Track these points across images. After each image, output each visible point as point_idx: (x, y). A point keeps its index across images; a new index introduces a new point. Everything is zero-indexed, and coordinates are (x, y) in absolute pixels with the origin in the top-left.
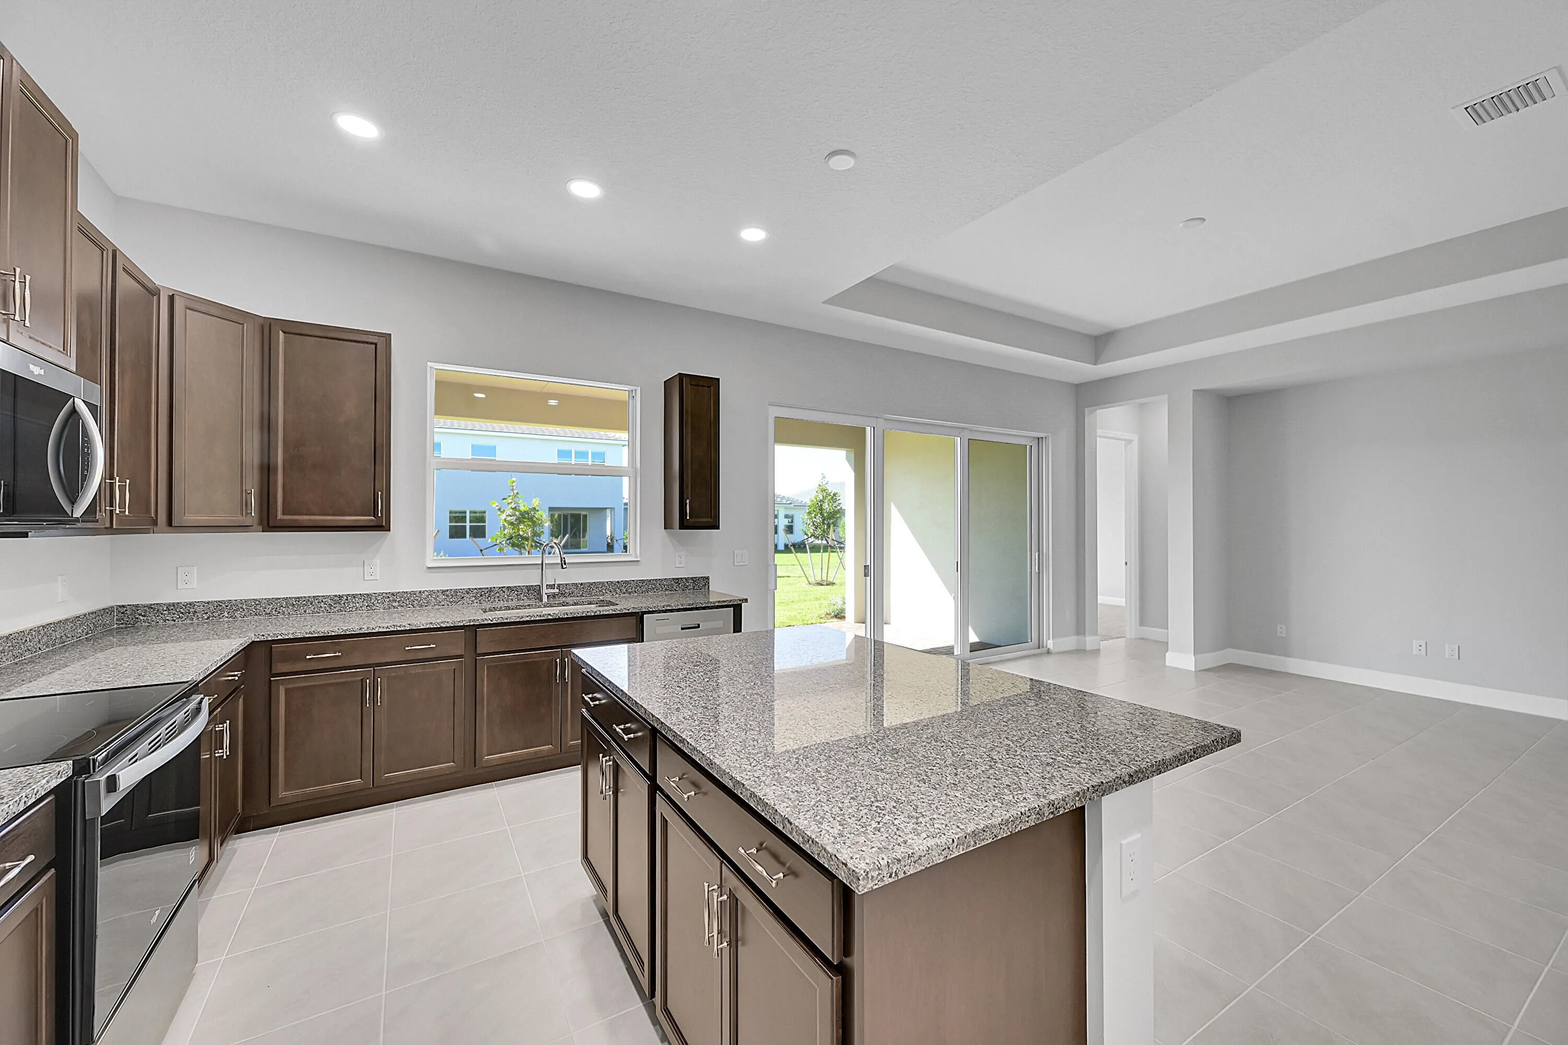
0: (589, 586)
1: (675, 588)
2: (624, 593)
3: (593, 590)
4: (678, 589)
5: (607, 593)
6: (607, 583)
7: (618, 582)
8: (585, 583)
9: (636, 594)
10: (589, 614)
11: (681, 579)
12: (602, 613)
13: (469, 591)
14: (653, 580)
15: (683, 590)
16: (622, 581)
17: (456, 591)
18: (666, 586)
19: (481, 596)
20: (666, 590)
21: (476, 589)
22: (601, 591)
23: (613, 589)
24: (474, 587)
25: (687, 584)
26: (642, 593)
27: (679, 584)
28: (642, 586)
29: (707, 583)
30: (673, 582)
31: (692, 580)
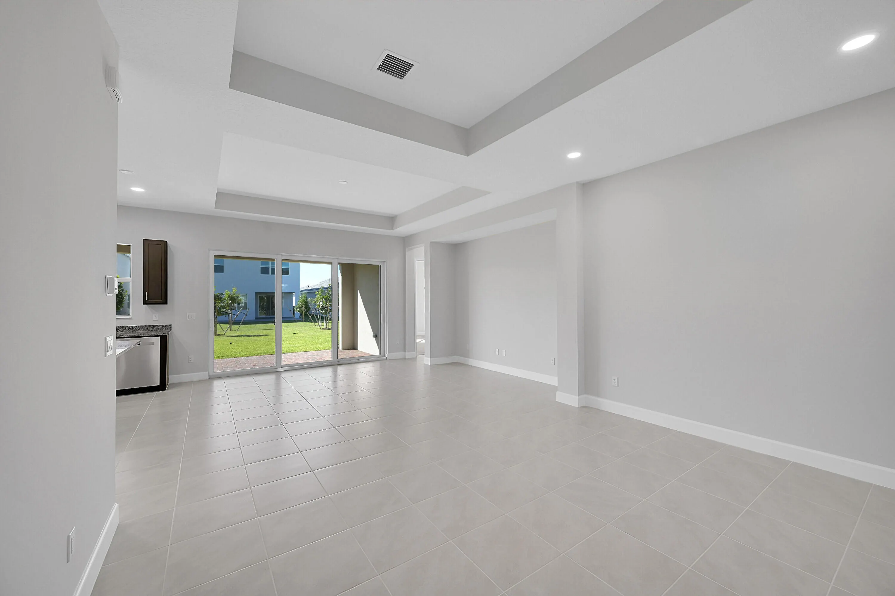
1: (151, 329)
2: (122, 332)
4: (153, 330)
7: (118, 327)
9: (129, 332)
11: (155, 325)
14: (139, 326)
15: (156, 330)
16: (121, 326)
20: (146, 330)
25: (158, 328)
26: (132, 331)
27: (154, 328)
28: (132, 329)
29: (170, 328)
30: (150, 327)
31: (161, 326)
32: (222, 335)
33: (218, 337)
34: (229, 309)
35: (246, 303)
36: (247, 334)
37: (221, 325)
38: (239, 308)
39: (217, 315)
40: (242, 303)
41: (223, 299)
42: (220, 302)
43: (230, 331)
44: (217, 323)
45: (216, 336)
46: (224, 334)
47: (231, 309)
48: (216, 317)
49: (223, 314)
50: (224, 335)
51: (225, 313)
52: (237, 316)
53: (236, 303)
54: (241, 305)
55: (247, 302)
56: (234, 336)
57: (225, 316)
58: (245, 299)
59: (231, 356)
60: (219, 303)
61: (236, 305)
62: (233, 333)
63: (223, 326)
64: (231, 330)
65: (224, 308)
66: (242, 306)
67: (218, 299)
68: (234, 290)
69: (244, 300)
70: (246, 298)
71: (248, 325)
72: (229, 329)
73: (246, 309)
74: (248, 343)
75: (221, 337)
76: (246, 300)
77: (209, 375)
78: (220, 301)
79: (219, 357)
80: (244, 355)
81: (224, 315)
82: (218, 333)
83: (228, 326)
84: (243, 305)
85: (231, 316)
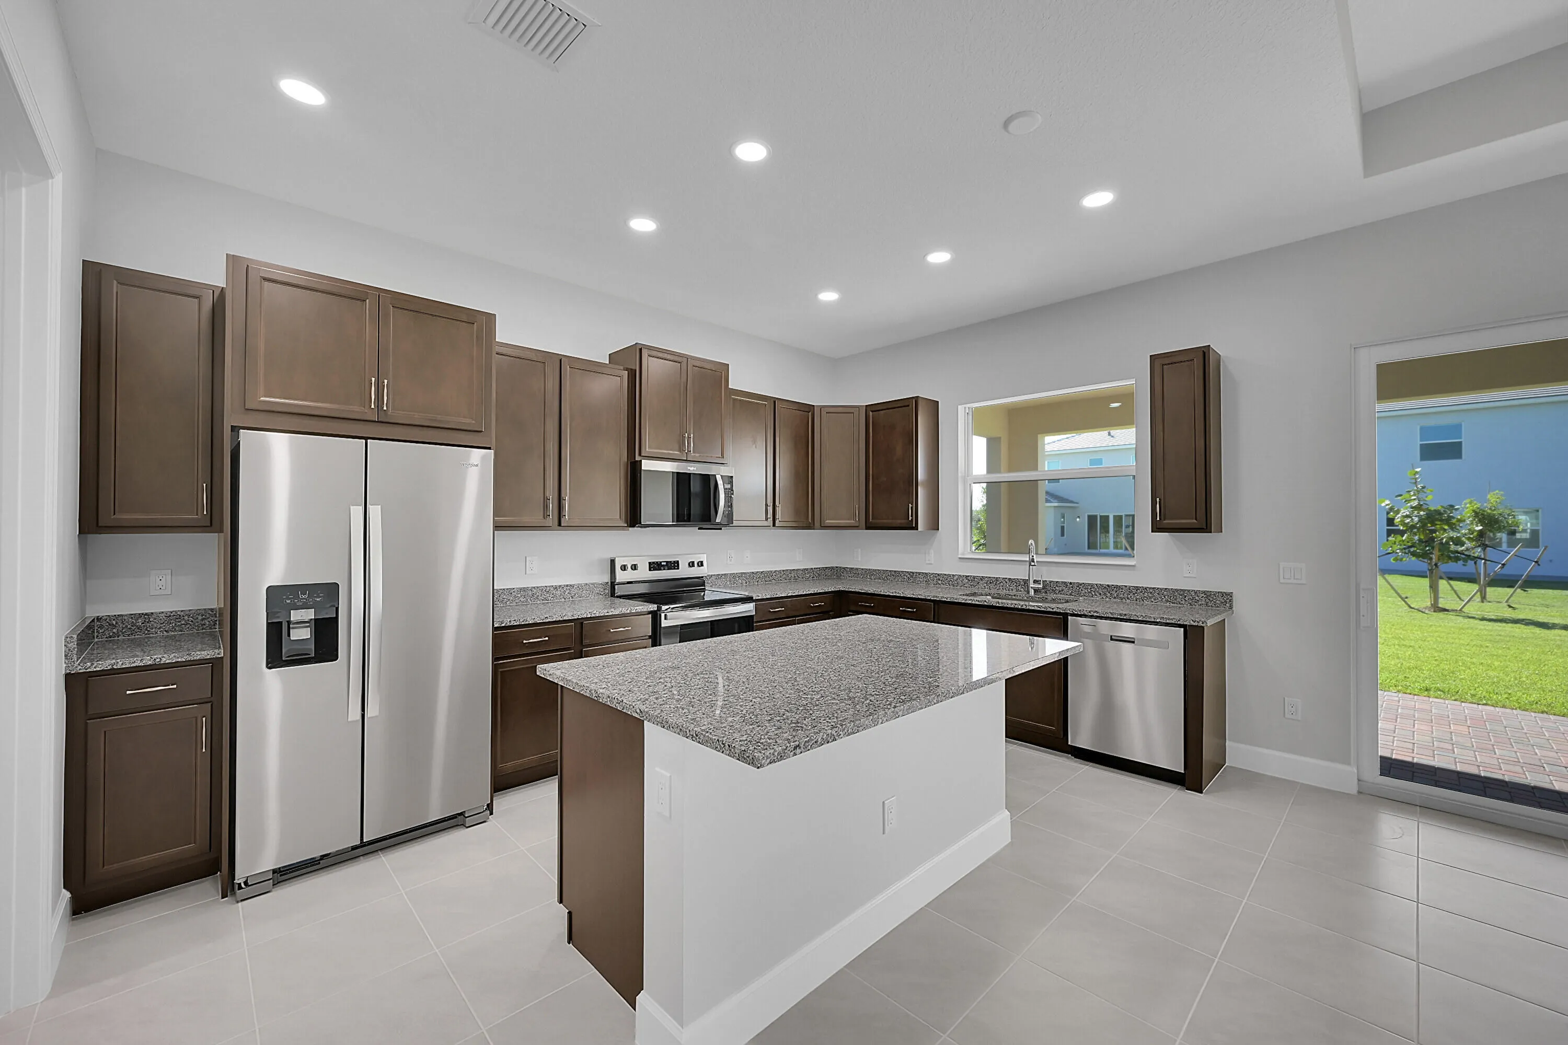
0: (1078, 586)
1: (1178, 600)
2: (1115, 598)
3: (1082, 590)
4: (1183, 602)
5: (1096, 595)
6: (1097, 585)
7: (1108, 586)
8: (1074, 583)
9: (1128, 601)
10: (1016, 606)
11: (1189, 591)
12: (1028, 607)
13: (982, 578)
14: (1150, 588)
15: (1191, 605)
16: (1113, 585)
17: (974, 577)
18: (1167, 597)
19: (990, 583)
20: (1167, 601)
21: (987, 577)
22: (1090, 592)
23: (1103, 592)
24: (986, 576)
25: (1197, 598)
26: (1136, 600)
27: (1185, 597)
28: (1136, 593)
29: (1228, 601)
30: (1176, 593)
31: (1205, 594)
32: (1453, 610)
33: (1441, 615)
34: (1479, 546)
35: (1535, 533)
36: (1542, 619)
37: (1452, 582)
38: (1512, 544)
39: (1439, 560)
40: (1524, 531)
41: (1454, 521)
42: (1446, 527)
43: (1483, 602)
44: (1441, 578)
45: (1434, 611)
46: (1459, 609)
47: (1484, 547)
48: (1436, 565)
49: (1457, 559)
50: (1459, 612)
51: (1463, 556)
52: (1504, 565)
53: (1500, 529)
54: (1518, 536)
55: (1540, 528)
56: (1493, 617)
57: (1464, 565)
58: (1534, 521)
59: (1473, 696)
60: (1445, 530)
61: (1503, 536)
62: (1489, 610)
63: (1458, 585)
64: (1483, 598)
65: (1458, 542)
66: (1520, 540)
67: (1441, 520)
68: (1493, 498)
69: (1529, 525)
70: (1537, 518)
71: (1543, 591)
72: (1478, 598)
73: (1538, 547)
74: (1543, 652)
75: (1451, 616)
76: (1538, 524)
77: (1359, 780)
78: (1449, 526)
79: (1427, 690)
80: (1525, 699)
81: (1461, 562)
82: (1442, 603)
83: (1474, 588)
84: (1526, 536)
85: (1485, 563)
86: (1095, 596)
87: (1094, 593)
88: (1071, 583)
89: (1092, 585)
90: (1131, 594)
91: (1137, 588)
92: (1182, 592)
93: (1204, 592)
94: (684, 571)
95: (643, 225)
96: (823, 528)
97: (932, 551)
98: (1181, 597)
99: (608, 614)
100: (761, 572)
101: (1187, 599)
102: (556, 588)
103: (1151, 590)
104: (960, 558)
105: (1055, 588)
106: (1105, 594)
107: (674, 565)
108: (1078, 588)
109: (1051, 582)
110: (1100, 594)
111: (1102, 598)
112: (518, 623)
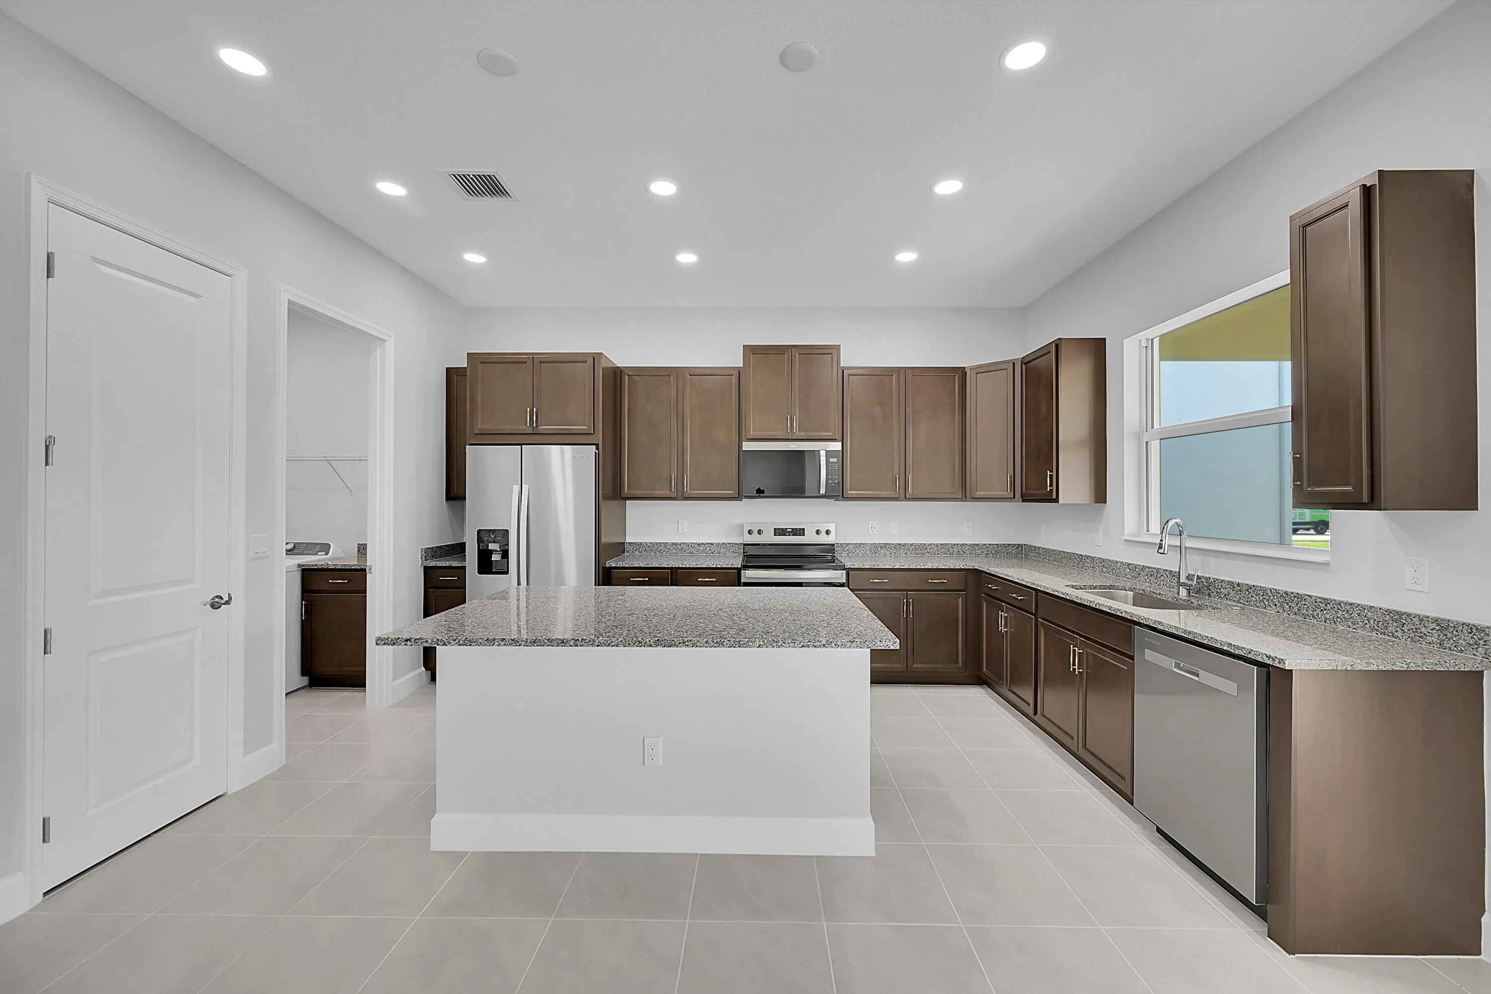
0: (1247, 590)
1: (1391, 629)
3: (1252, 596)
4: (1400, 634)
5: (1270, 606)
6: (1271, 591)
7: (1286, 593)
13: (1144, 568)
15: (1412, 640)
16: (1292, 593)
17: (1136, 566)
18: (1372, 622)
19: (1151, 575)
20: (1372, 629)
21: (1147, 567)
22: (1262, 601)
23: (1279, 602)
24: (1147, 565)
25: (1423, 630)
26: (1325, 621)
27: (1403, 625)
28: (1326, 610)
29: (1482, 642)
30: (1388, 617)
31: (1438, 625)
86: (1270, 608)
87: (1267, 603)
88: (1238, 585)
89: (1264, 590)
90: (1318, 611)
91: (1327, 601)
92: (1399, 617)
93: (1436, 621)
94: (809, 538)
95: (687, 258)
96: (974, 500)
97: (1101, 530)
98: (1395, 624)
99: (696, 566)
100: (911, 544)
101: (1405, 628)
102: (699, 545)
103: (1348, 608)
104: (1126, 540)
105: (1220, 589)
106: (1282, 606)
107: (800, 532)
108: (1247, 593)
109: (1216, 580)
110: (1276, 605)
111: (1278, 612)
112: (628, 566)
